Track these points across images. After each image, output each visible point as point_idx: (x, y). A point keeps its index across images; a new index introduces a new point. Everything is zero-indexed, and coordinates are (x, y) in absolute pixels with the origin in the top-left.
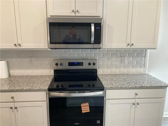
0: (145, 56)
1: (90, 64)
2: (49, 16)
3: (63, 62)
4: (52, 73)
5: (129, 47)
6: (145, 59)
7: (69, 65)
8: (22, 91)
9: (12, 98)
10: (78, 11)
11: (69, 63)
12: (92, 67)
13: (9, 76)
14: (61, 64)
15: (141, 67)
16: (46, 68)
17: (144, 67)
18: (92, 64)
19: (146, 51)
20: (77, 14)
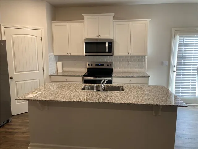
0: (144, 61)
1: (108, 65)
2: (85, 39)
3: (92, 64)
4: (86, 71)
5: (129, 55)
6: (144, 63)
7: (96, 66)
8: (71, 76)
9: (66, 79)
10: (99, 36)
11: (96, 64)
12: (109, 67)
13: (63, 71)
14: (91, 65)
15: (141, 68)
16: (83, 67)
17: (144, 68)
18: (109, 65)
19: (145, 57)
20: (99, 37)
